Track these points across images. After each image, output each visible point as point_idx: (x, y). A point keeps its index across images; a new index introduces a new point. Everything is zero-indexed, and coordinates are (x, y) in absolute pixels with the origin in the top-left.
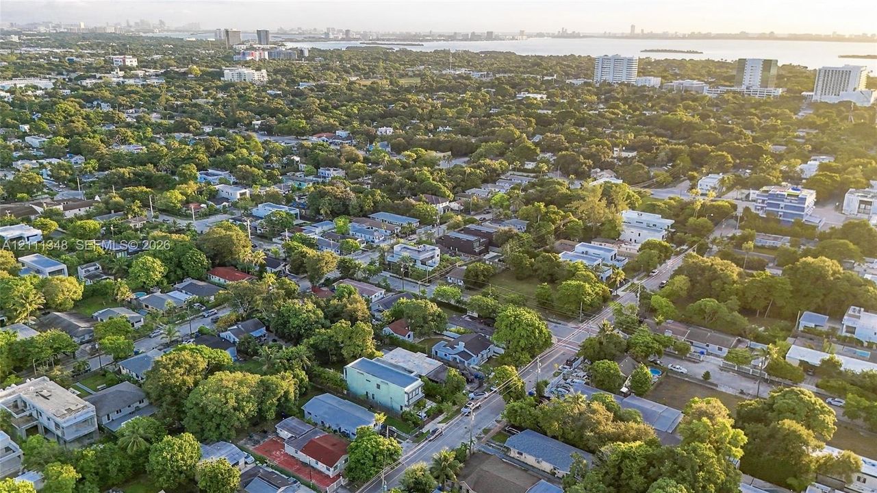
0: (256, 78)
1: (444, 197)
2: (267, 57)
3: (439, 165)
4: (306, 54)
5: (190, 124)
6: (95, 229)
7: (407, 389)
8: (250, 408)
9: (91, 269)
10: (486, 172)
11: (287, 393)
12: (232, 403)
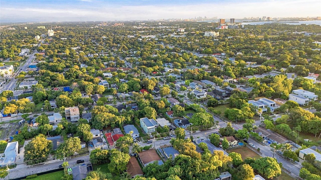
0: (215, 35)
1: (232, 77)
2: (227, 28)
3: (246, 67)
4: (243, 27)
5: (177, 49)
6: (123, 76)
7: (149, 128)
8: (107, 123)
9: (114, 85)
10: (259, 70)
11: (119, 121)
12: (103, 120)
